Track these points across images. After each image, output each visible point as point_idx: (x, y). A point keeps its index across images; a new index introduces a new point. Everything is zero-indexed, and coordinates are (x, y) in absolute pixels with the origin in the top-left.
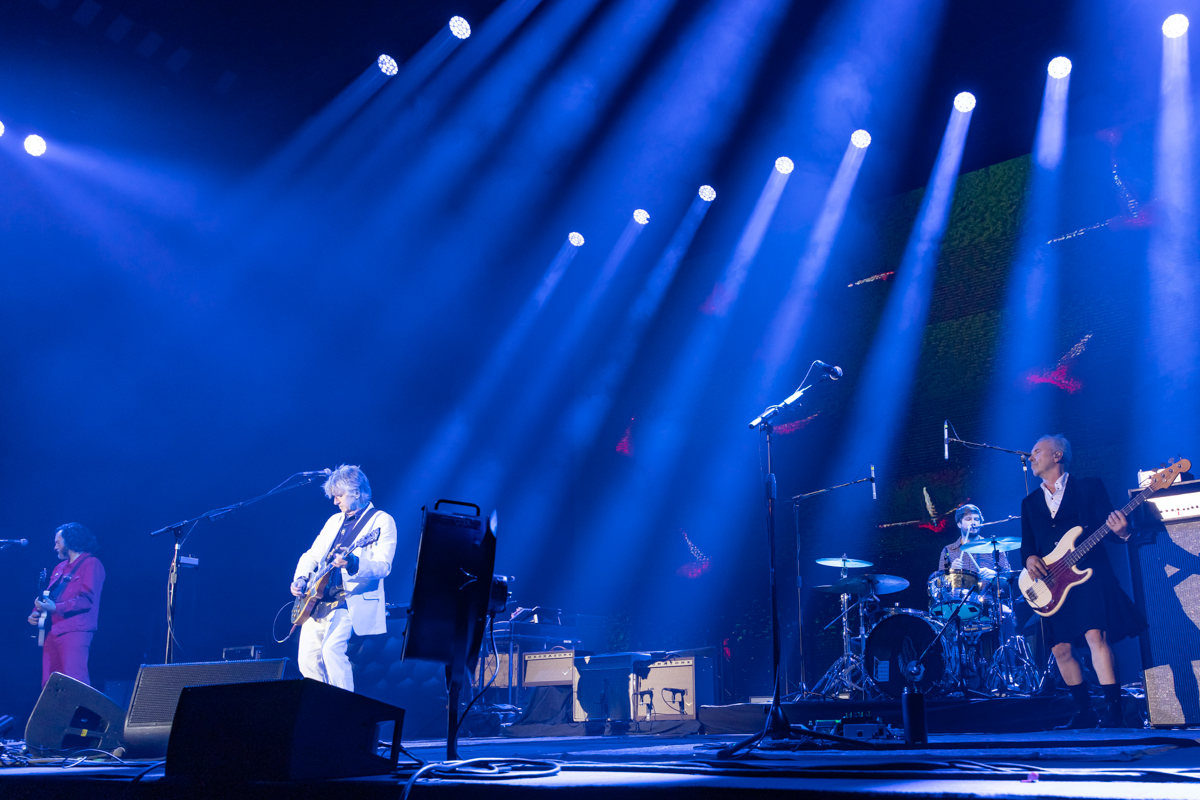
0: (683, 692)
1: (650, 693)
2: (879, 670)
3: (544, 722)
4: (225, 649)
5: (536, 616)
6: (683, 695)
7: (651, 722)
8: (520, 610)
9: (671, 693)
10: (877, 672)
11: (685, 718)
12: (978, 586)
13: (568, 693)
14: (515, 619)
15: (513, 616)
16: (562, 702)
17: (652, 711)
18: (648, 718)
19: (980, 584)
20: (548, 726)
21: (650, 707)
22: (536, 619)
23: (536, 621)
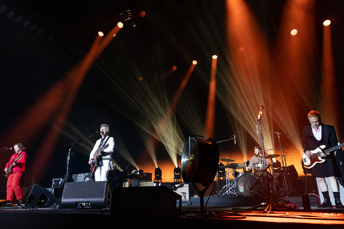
0: (185, 193)
4: (53, 179)
5: (138, 172)
6: (185, 194)
8: (134, 171)
10: (240, 189)
11: (186, 200)
15: (132, 172)
22: (138, 173)
23: (139, 174)
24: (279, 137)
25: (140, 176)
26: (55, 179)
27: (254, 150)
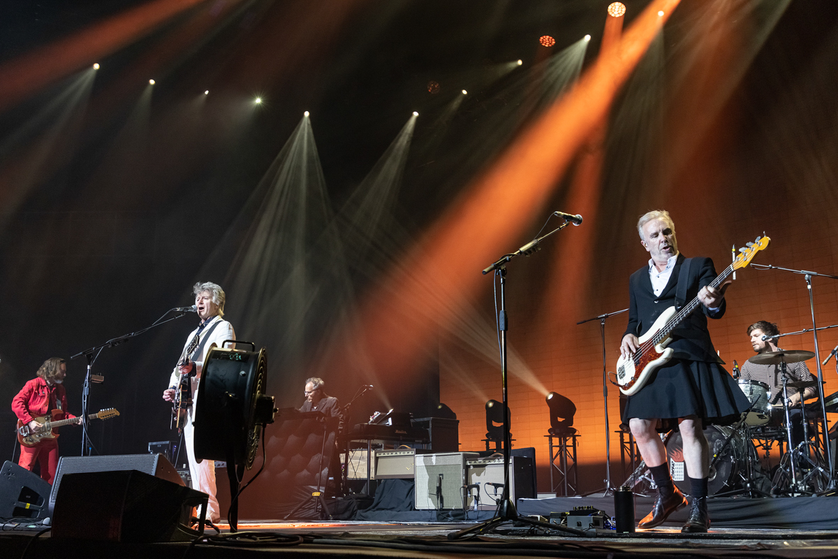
1: (477, 486)
2: (675, 470)
3: (392, 509)
4: (150, 444)
5: (390, 419)
7: (478, 511)
8: (377, 414)
9: (493, 487)
10: (673, 472)
12: (766, 395)
13: (411, 485)
14: (372, 422)
15: (371, 419)
16: (406, 493)
17: (479, 502)
18: (476, 508)
19: (769, 394)
20: (394, 512)
21: (477, 498)
22: (390, 422)
23: (391, 424)
24: (809, 287)
25: (397, 431)
26: (154, 443)
27: (749, 331)
